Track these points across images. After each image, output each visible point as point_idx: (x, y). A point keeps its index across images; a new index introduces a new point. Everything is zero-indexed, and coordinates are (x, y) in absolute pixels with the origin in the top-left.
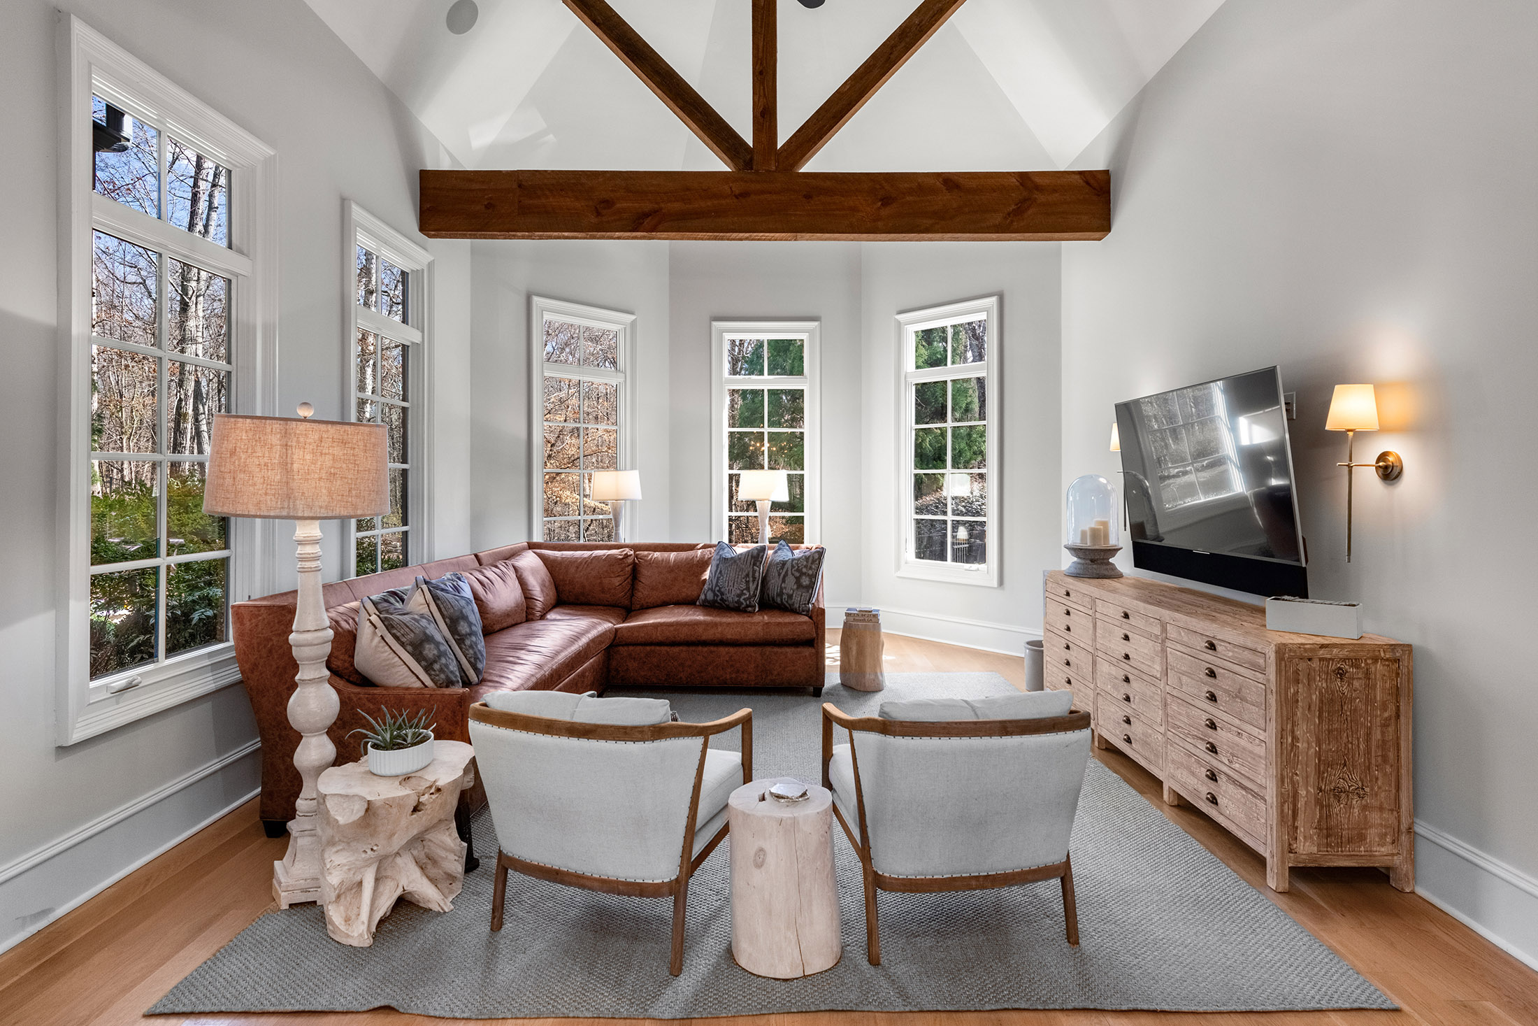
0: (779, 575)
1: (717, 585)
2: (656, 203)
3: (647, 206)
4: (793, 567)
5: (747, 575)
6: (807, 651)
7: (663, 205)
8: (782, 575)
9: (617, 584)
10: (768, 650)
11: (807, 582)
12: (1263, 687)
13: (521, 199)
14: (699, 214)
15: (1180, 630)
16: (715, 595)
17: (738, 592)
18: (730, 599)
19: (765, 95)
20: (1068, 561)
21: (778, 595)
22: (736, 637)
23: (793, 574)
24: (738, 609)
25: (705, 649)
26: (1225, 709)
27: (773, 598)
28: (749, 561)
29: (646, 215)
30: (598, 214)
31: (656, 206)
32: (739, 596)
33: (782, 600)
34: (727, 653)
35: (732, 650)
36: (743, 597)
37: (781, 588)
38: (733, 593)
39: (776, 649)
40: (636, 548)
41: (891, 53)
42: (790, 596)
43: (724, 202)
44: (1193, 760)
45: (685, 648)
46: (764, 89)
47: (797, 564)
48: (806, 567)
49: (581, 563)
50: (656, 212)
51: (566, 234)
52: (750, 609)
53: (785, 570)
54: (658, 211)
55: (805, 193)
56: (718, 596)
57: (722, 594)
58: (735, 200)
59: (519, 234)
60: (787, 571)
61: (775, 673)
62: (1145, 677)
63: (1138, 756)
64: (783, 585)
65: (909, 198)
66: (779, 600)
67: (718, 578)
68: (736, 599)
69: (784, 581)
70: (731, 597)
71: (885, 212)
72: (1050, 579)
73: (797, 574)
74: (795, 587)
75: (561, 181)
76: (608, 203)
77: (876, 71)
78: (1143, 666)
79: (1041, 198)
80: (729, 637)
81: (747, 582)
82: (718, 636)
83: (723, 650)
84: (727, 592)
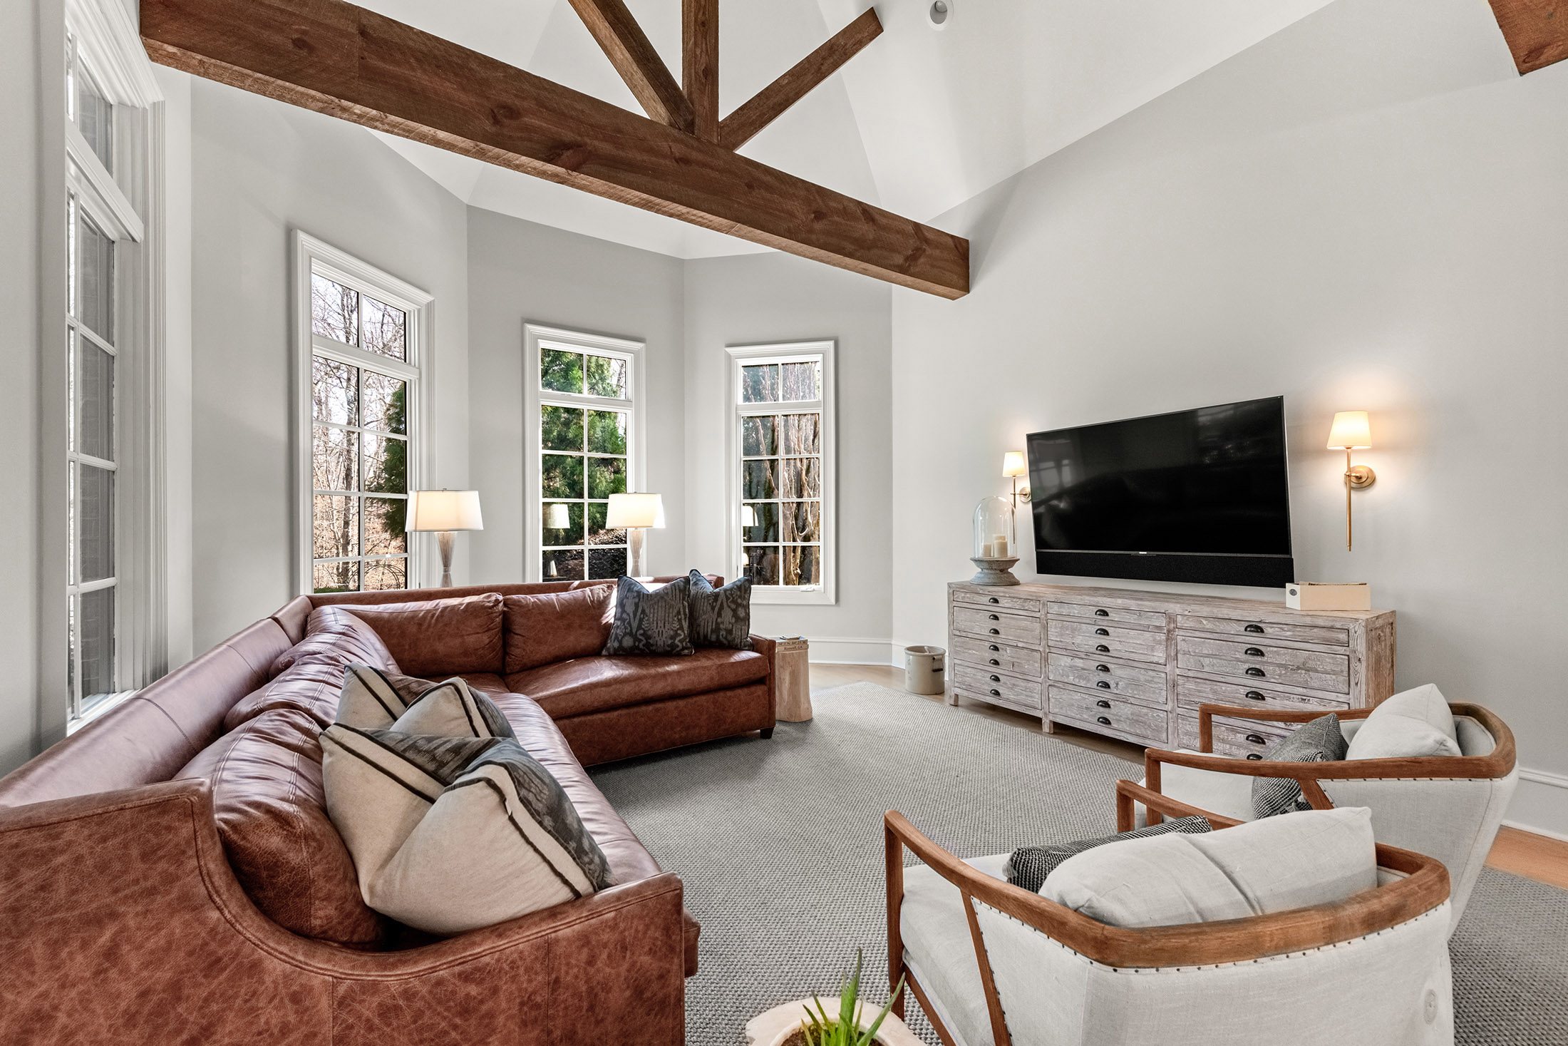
0: (713, 608)
1: (639, 627)
2: (579, 134)
3: (568, 135)
4: (727, 598)
5: (679, 613)
6: (760, 690)
7: (587, 140)
8: (717, 609)
9: (487, 641)
10: (720, 696)
11: (744, 614)
12: (1346, 657)
13: (366, 54)
14: (632, 167)
15: (1201, 619)
16: (636, 639)
17: (672, 633)
18: (660, 643)
19: (707, 51)
20: (972, 573)
21: (712, 631)
22: (690, 687)
23: (729, 607)
24: (671, 654)
25: (650, 708)
26: (1280, 681)
27: (706, 637)
28: (678, 596)
29: (567, 146)
30: (496, 122)
31: (579, 138)
32: (673, 638)
33: (718, 636)
34: (676, 708)
35: (681, 703)
36: (678, 639)
37: (717, 624)
38: (664, 636)
39: (729, 694)
40: (506, 590)
41: (822, 64)
42: (730, 632)
43: (662, 161)
44: (1224, 729)
45: (624, 712)
46: (706, 44)
47: (732, 595)
48: (740, 597)
49: (424, 617)
50: (579, 146)
51: (442, 134)
52: (686, 651)
53: (719, 603)
54: (581, 146)
55: (747, 181)
56: (640, 641)
57: (648, 637)
58: (675, 164)
59: (358, 109)
60: (722, 602)
61: (729, 720)
62: (1135, 664)
63: (1123, 734)
64: (719, 620)
65: (836, 219)
66: (714, 638)
67: (641, 620)
68: (670, 642)
69: (719, 615)
70: (661, 638)
71: (818, 226)
72: (955, 591)
73: (733, 606)
74: (733, 620)
75: (436, 52)
76: (513, 113)
77: (810, 77)
78: (1133, 654)
79: (929, 251)
80: (681, 688)
81: (680, 620)
82: (669, 688)
83: (670, 705)
84: (656, 635)
